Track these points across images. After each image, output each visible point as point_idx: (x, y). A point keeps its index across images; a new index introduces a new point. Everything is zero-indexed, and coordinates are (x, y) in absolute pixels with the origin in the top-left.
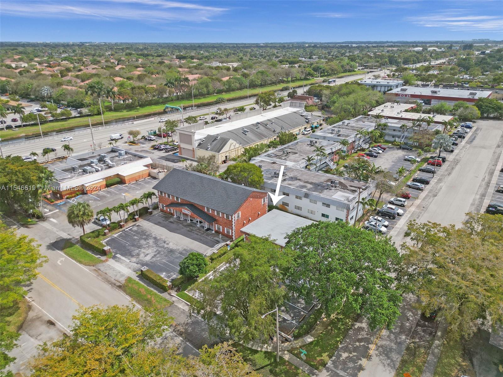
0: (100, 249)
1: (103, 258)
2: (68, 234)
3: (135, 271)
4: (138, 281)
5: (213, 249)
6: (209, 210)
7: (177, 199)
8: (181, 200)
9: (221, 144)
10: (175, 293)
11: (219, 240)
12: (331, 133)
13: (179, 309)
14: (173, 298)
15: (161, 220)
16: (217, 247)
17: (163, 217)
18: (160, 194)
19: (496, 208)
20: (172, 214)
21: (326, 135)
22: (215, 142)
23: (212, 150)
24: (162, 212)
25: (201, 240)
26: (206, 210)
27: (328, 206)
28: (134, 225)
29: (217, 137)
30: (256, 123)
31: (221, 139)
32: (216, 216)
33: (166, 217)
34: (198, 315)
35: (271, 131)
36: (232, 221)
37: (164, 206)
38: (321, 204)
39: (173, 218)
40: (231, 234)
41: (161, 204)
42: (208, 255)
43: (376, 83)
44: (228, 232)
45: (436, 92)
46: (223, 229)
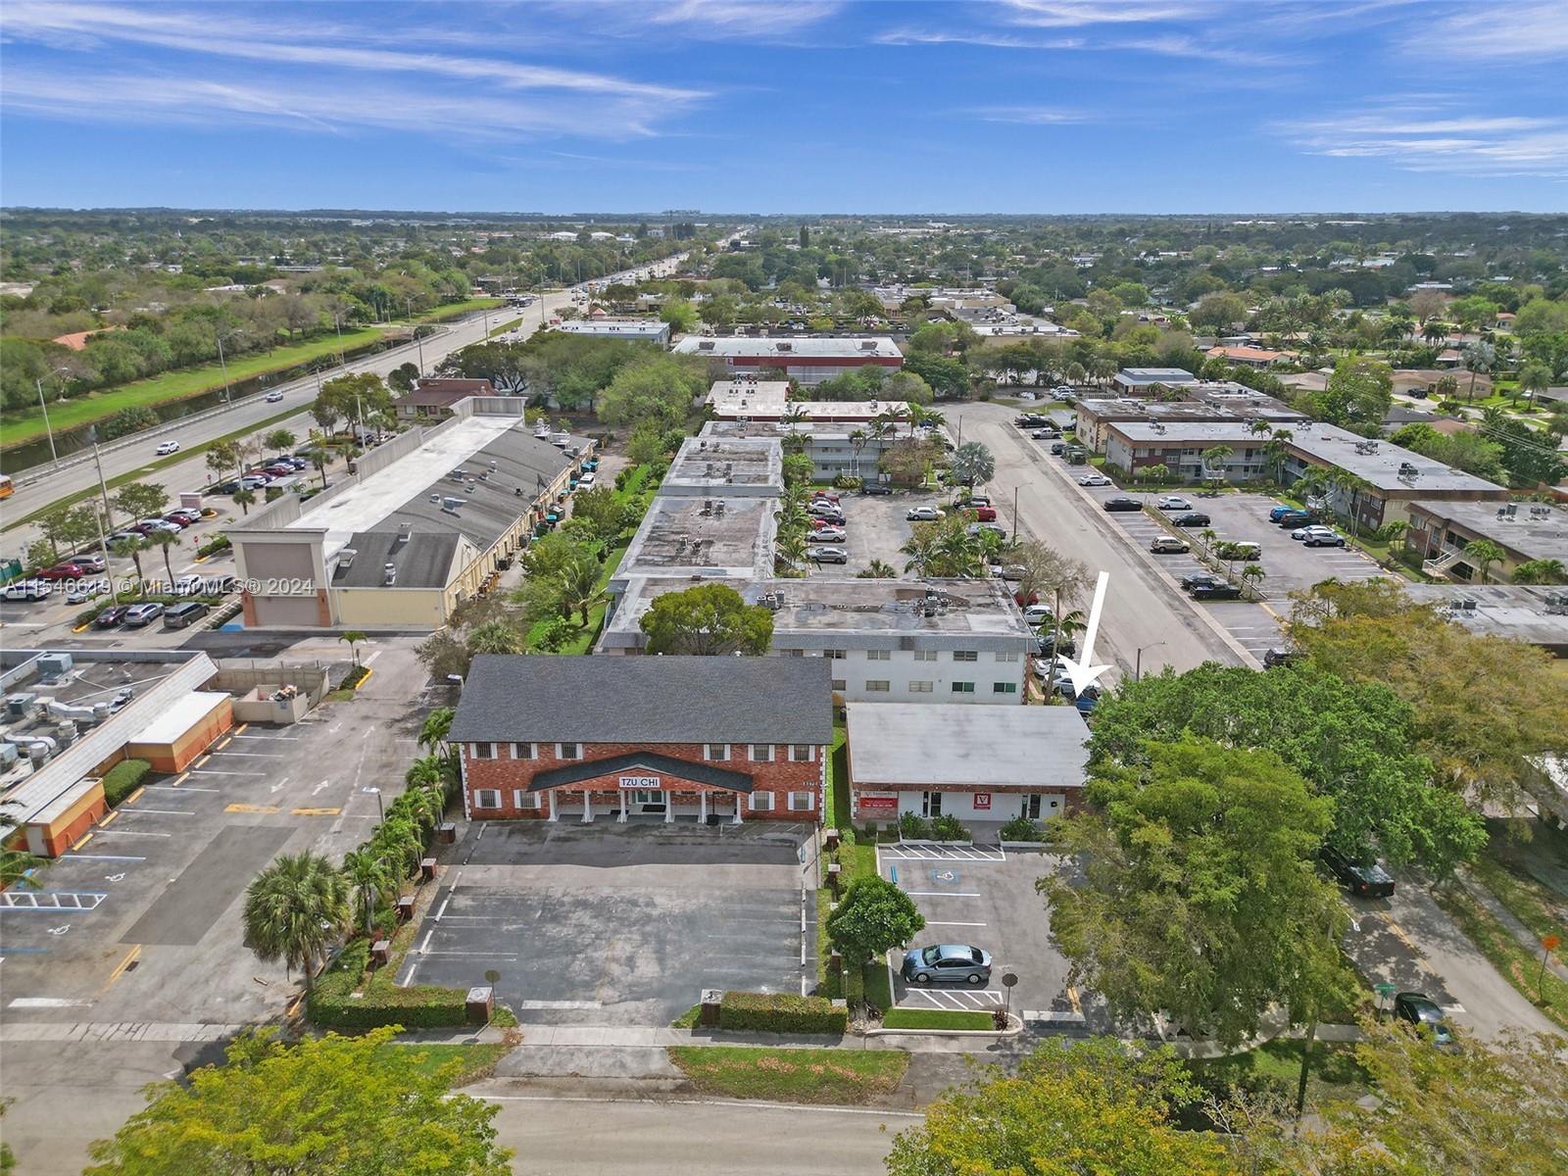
0: (458, 1009)
1: (489, 1035)
2: (206, 1022)
3: (664, 1024)
4: (716, 1044)
5: (803, 866)
6: (721, 754)
7: (569, 750)
8: (586, 753)
9: (433, 558)
10: (875, 1023)
11: (785, 836)
12: (707, 475)
13: (944, 1058)
14: (886, 1039)
15: (517, 844)
16: (806, 858)
17: (511, 833)
18: (474, 755)
19: (1211, 585)
20: (535, 814)
21: (703, 482)
22: (402, 555)
23: (405, 582)
24: (485, 819)
25: (736, 855)
26: (707, 757)
27: (972, 656)
28: (443, 893)
29: (399, 536)
30: (448, 475)
31: (422, 538)
32: (754, 764)
33: (524, 831)
34: (1010, 1046)
35: (509, 493)
36: (818, 763)
37: (498, 793)
38: (951, 655)
39: (551, 825)
40: (811, 807)
41: (477, 793)
42: (812, 887)
43: (607, 331)
44: (801, 803)
45: (788, 347)
46: (781, 801)
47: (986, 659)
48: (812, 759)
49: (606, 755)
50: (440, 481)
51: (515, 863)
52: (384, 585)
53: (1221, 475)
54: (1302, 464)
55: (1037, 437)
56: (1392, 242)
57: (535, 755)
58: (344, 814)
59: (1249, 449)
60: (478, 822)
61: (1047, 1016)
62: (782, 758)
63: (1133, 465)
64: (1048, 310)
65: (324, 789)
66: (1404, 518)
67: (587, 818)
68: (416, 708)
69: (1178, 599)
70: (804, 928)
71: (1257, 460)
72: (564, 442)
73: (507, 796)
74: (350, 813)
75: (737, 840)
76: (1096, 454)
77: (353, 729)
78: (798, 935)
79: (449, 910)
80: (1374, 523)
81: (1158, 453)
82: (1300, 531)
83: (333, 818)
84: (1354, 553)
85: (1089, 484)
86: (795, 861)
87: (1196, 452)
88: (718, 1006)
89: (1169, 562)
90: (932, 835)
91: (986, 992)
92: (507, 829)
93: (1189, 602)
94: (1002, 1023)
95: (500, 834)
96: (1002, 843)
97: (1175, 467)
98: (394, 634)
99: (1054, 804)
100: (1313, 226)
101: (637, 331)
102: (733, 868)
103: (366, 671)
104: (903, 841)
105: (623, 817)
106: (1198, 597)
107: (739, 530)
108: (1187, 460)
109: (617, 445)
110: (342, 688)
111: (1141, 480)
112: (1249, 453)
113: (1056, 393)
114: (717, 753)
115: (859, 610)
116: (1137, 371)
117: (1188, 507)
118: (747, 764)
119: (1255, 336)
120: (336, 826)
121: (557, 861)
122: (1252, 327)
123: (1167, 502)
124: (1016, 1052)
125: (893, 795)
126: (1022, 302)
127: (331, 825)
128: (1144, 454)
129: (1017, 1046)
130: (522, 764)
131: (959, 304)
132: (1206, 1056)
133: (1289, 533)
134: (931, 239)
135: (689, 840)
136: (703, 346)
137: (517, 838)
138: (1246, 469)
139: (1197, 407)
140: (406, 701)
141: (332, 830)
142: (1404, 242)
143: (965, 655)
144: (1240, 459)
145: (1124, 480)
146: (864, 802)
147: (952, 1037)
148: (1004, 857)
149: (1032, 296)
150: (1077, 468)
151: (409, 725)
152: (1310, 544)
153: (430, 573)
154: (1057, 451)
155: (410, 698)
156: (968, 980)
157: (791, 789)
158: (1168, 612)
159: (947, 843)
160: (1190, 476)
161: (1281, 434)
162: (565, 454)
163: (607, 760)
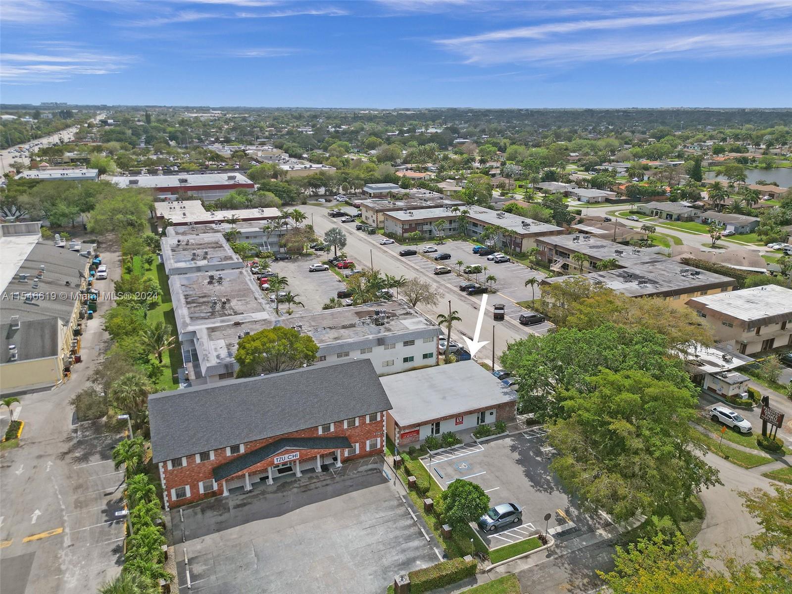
5: (392, 482)
6: (329, 428)
7: (235, 449)
8: (246, 448)
9: (42, 337)
10: (486, 562)
11: (370, 466)
12: (193, 260)
13: (530, 570)
14: (497, 569)
15: (212, 517)
16: (390, 476)
17: (203, 511)
18: (170, 466)
19: (474, 287)
20: (214, 494)
21: (192, 264)
22: (17, 337)
23: (25, 356)
24: (179, 506)
25: (351, 486)
26: (320, 432)
27: (412, 343)
28: (181, 566)
29: (11, 326)
30: (14, 278)
31: (29, 325)
32: (347, 429)
33: (211, 507)
34: (554, 553)
35: (61, 285)
36: (382, 421)
37: (188, 488)
38: (402, 344)
39: (227, 498)
40: (379, 446)
41: (173, 492)
42: (404, 493)
43: (59, 176)
44: (373, 446)
45: (186, 181)
46: (363, 447)
47: (419, 343)
48: (379, 419)
49: (259, 446)
50: (10, 283)
51: (218, 530)
52: (9, 361)
53: (442, 234)
54: (475, 225)
55: (344, 222)
56: (433, 121)
57: (212, 456)
58: (67, 530)
59: (451, 220)
60: (175, 510)
61: (559, 529)
62: (363, 423)
63: (403, 233)
64: (305, 156)
65: (39, 517)
66: (534, 246)
67: (248, 487)
68: (75, 441)
69: (462, 296)
70: (416, 519)
71: (453, 225)
72: (77, 248)
73: (194, 487)
74: (72, 529)
75: (346, 477)
76: (378, 228)
77: (34, 467)
78: (415, 524)
79: (194, 578)
80: (518, 249)
81: (414, 226)
82: (490, 257)
83: (61, 536)
84: (516, 264)
85: (385, 244)
86: (385, 480)
87: (429, 224)
88: (409, 584)
89: (446, 278)
90: (444, 445)
91: (524, 526)
92: (198, 509)
93: (467, 296)
94: (544, 541)
95: (196, 514)
96: (478, 440)
97: (422, 231)
98: (24, 393)
99: (491, 414)
100: (395, 114)
101: (80, 175)
102: (354, 494)
103: (19, 423)
104: (432, 453)
105: (270, 481)
106: (470, 294)
107: (239, 290)
108: (426, 228)
109: (104, 246)
110: (7, 439)
111: (409, 239)
112: (451, 222)
113: (338, 198)
114: (326, 428)
115: (344, 327)
116: (373, 185)
117: (436, 251)
118: (343, 430)
119: (409, 166)
120: (67, 541)
121: (247, 521)
122: (405, 162)
123: (427, 249)
124: (560, 555)
125: (417, 428)
126: (290, 152)
127: (62, 542)
128: (407, 227)
129: (558, 551)
130: (204, 464)
131: (260, 154)
132: (635, 526)
133: (485, 258)
134: (219, 120)
135: (319, 484)
136: (131, 182)
137: (209, 514)
138: (450, 230)
139: (416, 202)
140: (64, 438)
141: (65, 545)
142: (439, 121)
143: (409, 343)
144: (447, 225)
145: (401, 240)
146: (402, 436)
147: (526, 557)
148: (482, 448)
149: (294, 149)
150: (373, 236)
151: (77, 455)
152: (496, 262)
153: (43, 347)
154: (359, 228)
155: (65, 435)
156: (513, 522)
157: (367, 439)
158: (462, 303)
159: (453, 447)
160: (427, 235)
161: (465, 212)
162: (82, 255)
163: (261, 449)
